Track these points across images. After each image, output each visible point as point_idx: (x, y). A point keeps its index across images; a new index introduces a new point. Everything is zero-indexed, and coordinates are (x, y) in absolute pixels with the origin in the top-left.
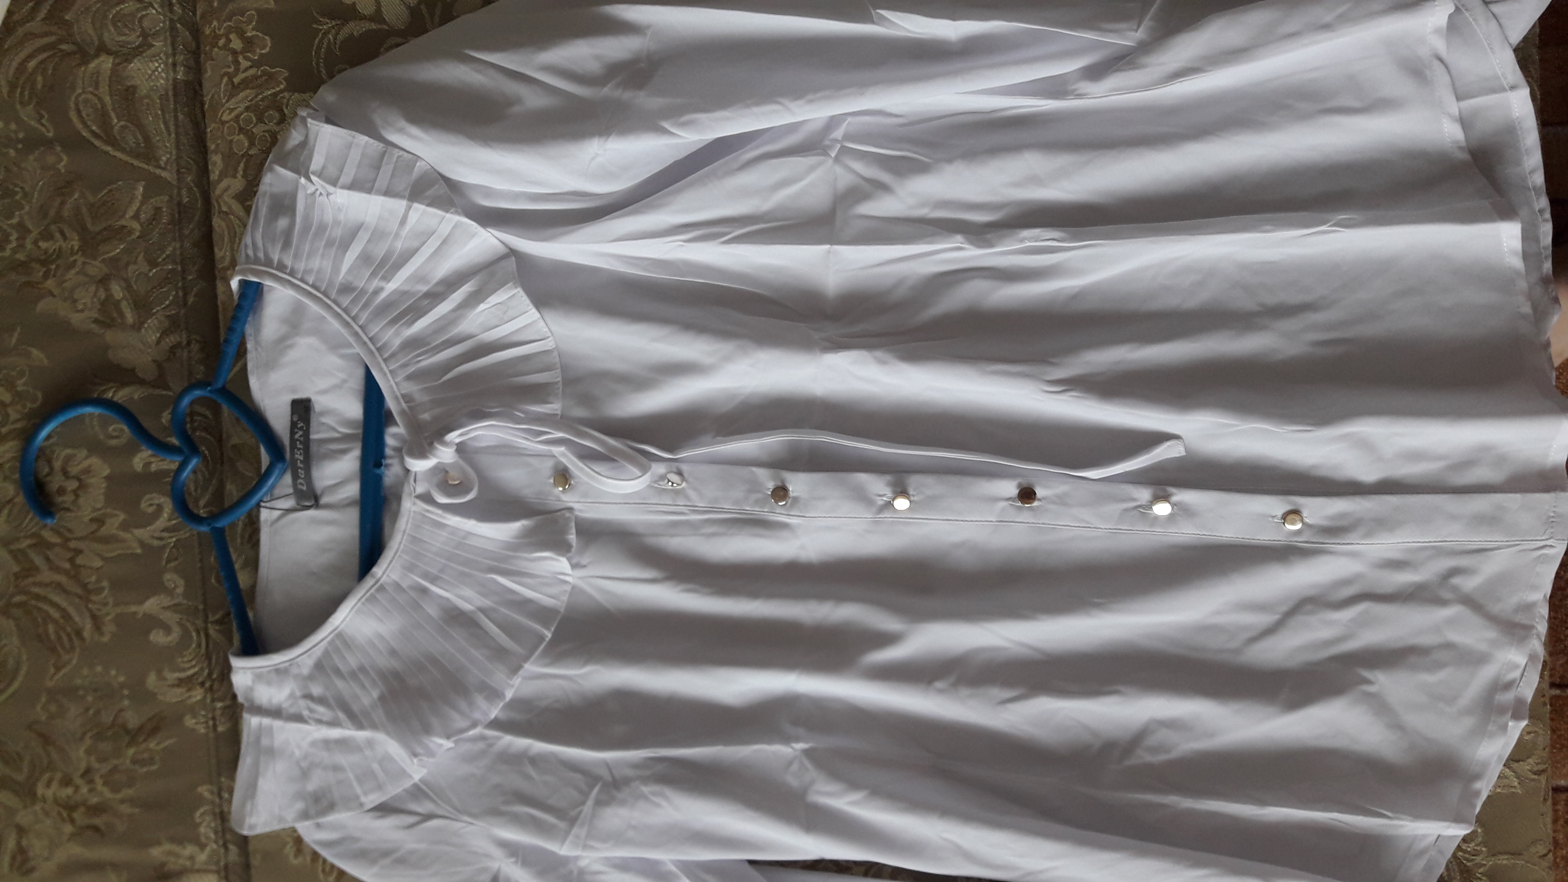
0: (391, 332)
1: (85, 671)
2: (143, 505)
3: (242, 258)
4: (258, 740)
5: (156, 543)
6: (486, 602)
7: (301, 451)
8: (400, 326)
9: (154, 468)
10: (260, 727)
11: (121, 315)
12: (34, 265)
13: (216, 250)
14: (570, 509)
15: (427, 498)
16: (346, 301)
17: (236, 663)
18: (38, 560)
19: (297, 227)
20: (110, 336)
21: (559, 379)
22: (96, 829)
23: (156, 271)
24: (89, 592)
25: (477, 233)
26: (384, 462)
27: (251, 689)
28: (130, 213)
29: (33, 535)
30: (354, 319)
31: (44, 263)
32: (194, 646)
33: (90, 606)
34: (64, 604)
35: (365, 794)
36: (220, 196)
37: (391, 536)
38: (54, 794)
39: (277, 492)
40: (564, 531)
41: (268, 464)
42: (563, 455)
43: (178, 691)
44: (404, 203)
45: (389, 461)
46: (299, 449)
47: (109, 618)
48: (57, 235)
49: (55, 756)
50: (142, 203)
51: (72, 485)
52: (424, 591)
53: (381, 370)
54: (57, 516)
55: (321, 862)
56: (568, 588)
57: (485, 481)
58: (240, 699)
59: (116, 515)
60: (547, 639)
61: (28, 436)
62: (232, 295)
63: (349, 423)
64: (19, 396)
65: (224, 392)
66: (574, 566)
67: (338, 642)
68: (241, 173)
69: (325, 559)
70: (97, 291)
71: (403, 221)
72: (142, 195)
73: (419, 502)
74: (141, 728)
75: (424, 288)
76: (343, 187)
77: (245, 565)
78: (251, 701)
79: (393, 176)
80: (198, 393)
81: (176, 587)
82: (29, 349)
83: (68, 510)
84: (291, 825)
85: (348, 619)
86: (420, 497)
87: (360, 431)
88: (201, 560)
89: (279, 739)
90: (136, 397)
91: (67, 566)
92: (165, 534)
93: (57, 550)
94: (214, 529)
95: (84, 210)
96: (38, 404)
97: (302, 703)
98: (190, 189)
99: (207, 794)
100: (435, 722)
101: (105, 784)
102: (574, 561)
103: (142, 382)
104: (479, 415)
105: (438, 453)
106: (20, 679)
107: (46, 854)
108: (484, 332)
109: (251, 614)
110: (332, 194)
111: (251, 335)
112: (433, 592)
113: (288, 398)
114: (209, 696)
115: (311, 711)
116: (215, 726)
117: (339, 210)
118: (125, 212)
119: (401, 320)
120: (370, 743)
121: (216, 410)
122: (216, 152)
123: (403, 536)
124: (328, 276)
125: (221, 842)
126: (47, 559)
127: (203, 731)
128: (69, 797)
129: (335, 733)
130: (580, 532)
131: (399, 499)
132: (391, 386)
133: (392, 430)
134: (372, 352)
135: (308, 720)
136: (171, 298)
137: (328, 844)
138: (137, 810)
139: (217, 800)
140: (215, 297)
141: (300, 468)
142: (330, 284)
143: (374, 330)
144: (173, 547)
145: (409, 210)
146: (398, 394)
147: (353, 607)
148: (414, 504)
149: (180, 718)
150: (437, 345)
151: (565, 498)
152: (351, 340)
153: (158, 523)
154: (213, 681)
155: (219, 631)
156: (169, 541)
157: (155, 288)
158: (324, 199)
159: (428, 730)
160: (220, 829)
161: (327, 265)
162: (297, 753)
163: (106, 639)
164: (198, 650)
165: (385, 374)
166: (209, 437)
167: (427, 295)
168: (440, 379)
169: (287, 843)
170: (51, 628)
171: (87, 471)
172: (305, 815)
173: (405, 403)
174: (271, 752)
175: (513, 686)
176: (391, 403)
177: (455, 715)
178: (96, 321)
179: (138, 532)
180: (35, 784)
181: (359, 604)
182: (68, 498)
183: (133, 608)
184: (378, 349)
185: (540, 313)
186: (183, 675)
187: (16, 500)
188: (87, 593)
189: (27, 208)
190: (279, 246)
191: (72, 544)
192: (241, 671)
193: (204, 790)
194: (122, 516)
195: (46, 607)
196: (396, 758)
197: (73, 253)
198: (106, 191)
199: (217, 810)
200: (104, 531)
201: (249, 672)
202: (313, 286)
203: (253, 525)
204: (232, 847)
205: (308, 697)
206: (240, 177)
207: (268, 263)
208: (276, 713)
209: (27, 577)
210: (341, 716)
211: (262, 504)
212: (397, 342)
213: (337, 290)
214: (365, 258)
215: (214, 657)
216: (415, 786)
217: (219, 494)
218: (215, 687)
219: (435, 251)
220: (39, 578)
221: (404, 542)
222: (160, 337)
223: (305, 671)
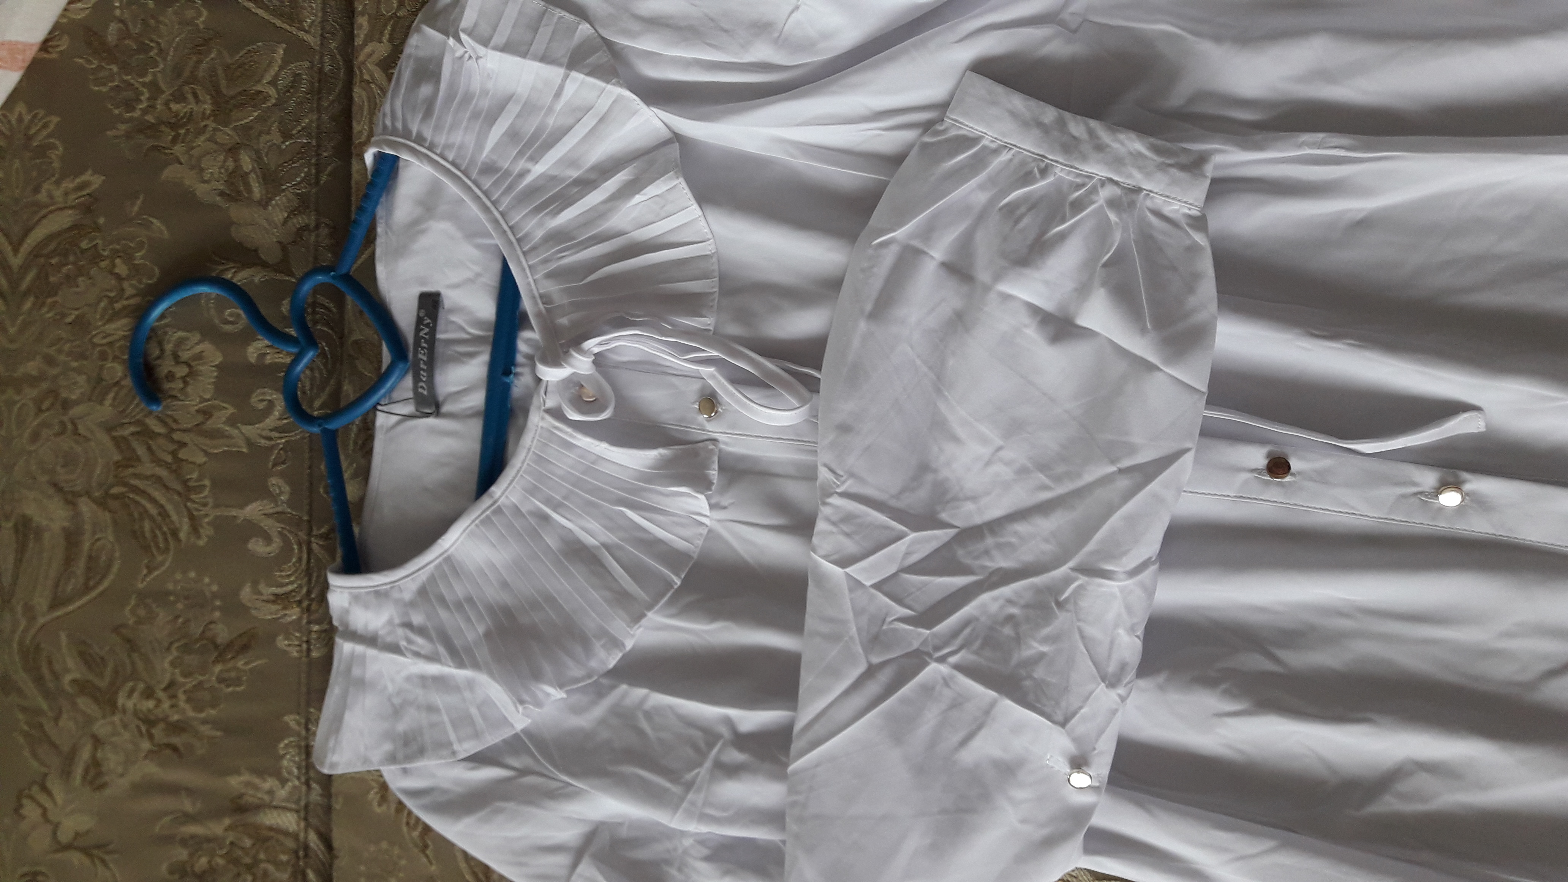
0: (533, 222)
1: (178, 576)
2: (254, 399)
3: (378, 129)
4: (349, 670)
5: (263, 442)
6: (611, 538)
7: (426, 350)
8: (546, 214)
9: (268, 360)
10: (352, 654)
11: (249, 189)
12: (163, 128)
13: (354, 124)
14: (714, 441)
15: (557, 414)
16: (487, 183)
17: (334, 580)
18: (141, 451)
19: (441, 94)
20: (237, 212)
21: (716, 289)
22: (175, 749)
23: (291, 144)
24: (189, 489)
25: (639, 110)
26: (514, 370)
27: (347, 612)
28: (268, 78)
29: (139, 422)
30: (494, 203)
31: (173, 126)
32: (294, 560)
33: (189, 504)
34: (163, 501)
35: (460, 741)
36: (364, 63)
37: (514, 453)
38: (135, 705)
39: (396, 395)
40: (705, 466)
41: (389, 362)
42: (713, 377)
43: (274, 607)
44: (561, 71)
45: (519, 370)
46: (423, 348)
47: (206, 520)
48: (190, 97)
49: (140, 665)
50: (281, 68)
51: (182, 371)
52: (545, 518)
53: (519, 263)
54: (164, 403)
55: (405, 813)
56: (704, 531)
57: (622, 402)
58: (335, 623)
59: (226, 409)
60: (676, 587)
61: (141, 313)
62: (366, 174)
63: (479, 323)
64: (136, 270)
65: (347, 278)
66: (712, 507)
67: (446, 568)
68: (387, 36)
69: (441, 474)
70: (225, 161)
71: (558, 94)
72: (282, 58)
73: (549, 419)
74: (229, 645)
75: (575, 174)
76: (495, 48)
77: (355, 475)
78: (346, 625)
79: (551, 40)
80: (320, 278)
81: (281, 493)
82: (151, 219)
83: (175, 397)
84: (376, 768)
85: (459, 541)
86: (548, 411)
87: (491, 333)
88: (310, 468)
89: (371, 670)
90: (256, 280)
91: (169, 459)
92: (275, 434)
93: (161, 441)
94: (325, 431)
95: (220, 72)
96: (155, 280)
97: (400, 631)
98: (333, 58)
99: (293, 724)
100: (548, 669)
101: (189, 700)
102: (713, 501)
103: (264, 265)
104: (622, 323)
105: (573, 361)
106: (111, 577)
107: (120, 770)
108: (637, 229)
109: (356, 530)
110: (481, 57)
111: (382, 218)
112: (557, 522)
113: (417, 290)
114: (305, 616)
115: (409, 641)
116: (309, 650)
117: (489, 77)
118: (262, 77)
119: (547, 209)
120: (470, 684)
121: (341, 303)
122: (362, 14)
123: (528, 453)
124: (471, 151)
125: (303, 779)
126: (149, 449)
127: (295, 654)
128: (149, 711)
129: (433, 669)
130: (722, 469)
131: (526, 412)
132: (529, 284)
133: (526, 334)
134: (511, 243)
135: (405, 652)
136: (303, 175)
137: (415, 794)
138: (219, 733)
139: (304, 732)
140: (349, 176)
141: (423, 370)
142: (472, 161)
143: (516, 217)
144: (281, 449)
145: (566, 80)
146: (537, 295)
147: (464, 531)
148: (543, 419)
149: (272, 638)
150: (583, 240)
151: (709, 426)
152: (490, 227)
153: (268, 420)
154: (312, 600)
155: (321, 546)
156: (279, 441)
157: (286, 162)
158: (472, 62)
159: (537, 676)
160: (304, 763)
161: (470, 140)
162: (391, 688)
163: (201, 543)
164: (297, 565)
165: (523, 270)
166: (330, 331)
167: (577, 182)
168: (583, 280)
169: (373, 788)
170: (147, 525)
171: (199, 357)
172: (392, 759)
173: (544, 303)
174: (361, 684)
175: (633, 636)
176: (527, 304)
177: (570, 663)
178: (222, 194)
179: (247, 429)
180: (116, 693)
181: (473, 526)
182: (175, 386)
183: (234, 512)
184: (519, 241)
185: (702, 210)
186: (280, 591)
187: (123, 383)
188: (188, 490)
189: (161, 66)
190: (420, 116)
191: (177, 436)
192: (339, 590)
193: (291, 720)
194: (231, 410)
195: (144, 502)
196: (498, 704)
197: (204, 117)
198: (245, 51)
199: (303, 744)
200: (210, 424)
201: (347, 591)
202: (453, 164)
203: (368, 430)
204: (314, 785)
205: (408, 625)
206: (385, 41)
207: (407, 134)
208: (371, 640)
209: (128, 466)
210: (441, 650)
211: (379, 407)
212: (539, 234)
213: (479, 170)
214: (513, 135)
215: (315, 575)
216: (516, 736)
217: (337, 394)
218: (314, 607)
219: (591, 131)
220: (139, 470)
221: (527, 461)
222: (287, 217)
223: (407, 596)
